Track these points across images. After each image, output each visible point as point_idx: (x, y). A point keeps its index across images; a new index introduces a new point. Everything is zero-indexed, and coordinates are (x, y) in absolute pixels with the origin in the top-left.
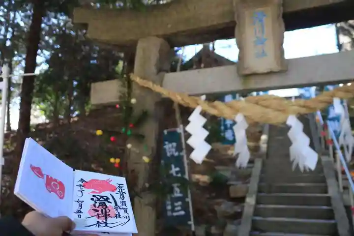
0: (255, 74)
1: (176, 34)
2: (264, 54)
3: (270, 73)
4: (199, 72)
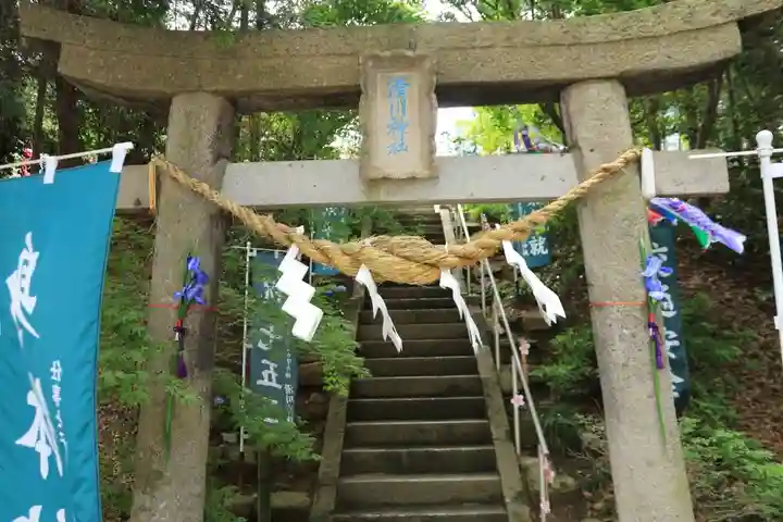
0: (386, 179)
1: (249, 94)
2: (403, 147)
3: (412, 179)
4: (290, 165)
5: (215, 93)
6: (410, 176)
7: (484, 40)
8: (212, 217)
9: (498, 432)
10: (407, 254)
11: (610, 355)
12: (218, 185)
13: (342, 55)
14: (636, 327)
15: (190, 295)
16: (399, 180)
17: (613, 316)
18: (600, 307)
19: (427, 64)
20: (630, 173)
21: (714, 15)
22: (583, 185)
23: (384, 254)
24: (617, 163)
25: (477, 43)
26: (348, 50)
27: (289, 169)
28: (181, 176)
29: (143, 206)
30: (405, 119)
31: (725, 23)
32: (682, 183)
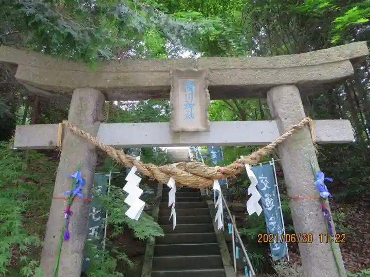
0: (183, 132)
2: (192, 116)
3: (197, 132)
4: (134, 125)
5: (96, 88)
6: (196, 130)
7: (230, 66)
8: (91, 151)
9: (226, 262)
10: (195, 172)
11: (304, 226)
12: (95, 134)
13: (161, 72)
14: (317, 210)
15: (75, 193)
16: (190, 132)
17: (304, 204)
18: (296, 199)
19: (204, 75)
20: (306, 129)
21: (339, 56)
22: (283, 135)
23: (183, 172)
24: (300, 124)
25: (227, 67)
26: (165, 69)
27: (133, 127)
28: (75, 129)
29: (54, 145)
30: (193, 102)
31: (345, 60)
32: (331, 136)
